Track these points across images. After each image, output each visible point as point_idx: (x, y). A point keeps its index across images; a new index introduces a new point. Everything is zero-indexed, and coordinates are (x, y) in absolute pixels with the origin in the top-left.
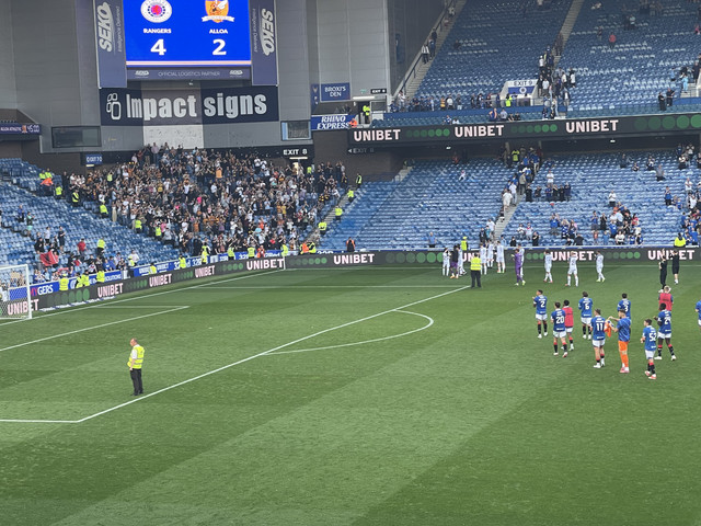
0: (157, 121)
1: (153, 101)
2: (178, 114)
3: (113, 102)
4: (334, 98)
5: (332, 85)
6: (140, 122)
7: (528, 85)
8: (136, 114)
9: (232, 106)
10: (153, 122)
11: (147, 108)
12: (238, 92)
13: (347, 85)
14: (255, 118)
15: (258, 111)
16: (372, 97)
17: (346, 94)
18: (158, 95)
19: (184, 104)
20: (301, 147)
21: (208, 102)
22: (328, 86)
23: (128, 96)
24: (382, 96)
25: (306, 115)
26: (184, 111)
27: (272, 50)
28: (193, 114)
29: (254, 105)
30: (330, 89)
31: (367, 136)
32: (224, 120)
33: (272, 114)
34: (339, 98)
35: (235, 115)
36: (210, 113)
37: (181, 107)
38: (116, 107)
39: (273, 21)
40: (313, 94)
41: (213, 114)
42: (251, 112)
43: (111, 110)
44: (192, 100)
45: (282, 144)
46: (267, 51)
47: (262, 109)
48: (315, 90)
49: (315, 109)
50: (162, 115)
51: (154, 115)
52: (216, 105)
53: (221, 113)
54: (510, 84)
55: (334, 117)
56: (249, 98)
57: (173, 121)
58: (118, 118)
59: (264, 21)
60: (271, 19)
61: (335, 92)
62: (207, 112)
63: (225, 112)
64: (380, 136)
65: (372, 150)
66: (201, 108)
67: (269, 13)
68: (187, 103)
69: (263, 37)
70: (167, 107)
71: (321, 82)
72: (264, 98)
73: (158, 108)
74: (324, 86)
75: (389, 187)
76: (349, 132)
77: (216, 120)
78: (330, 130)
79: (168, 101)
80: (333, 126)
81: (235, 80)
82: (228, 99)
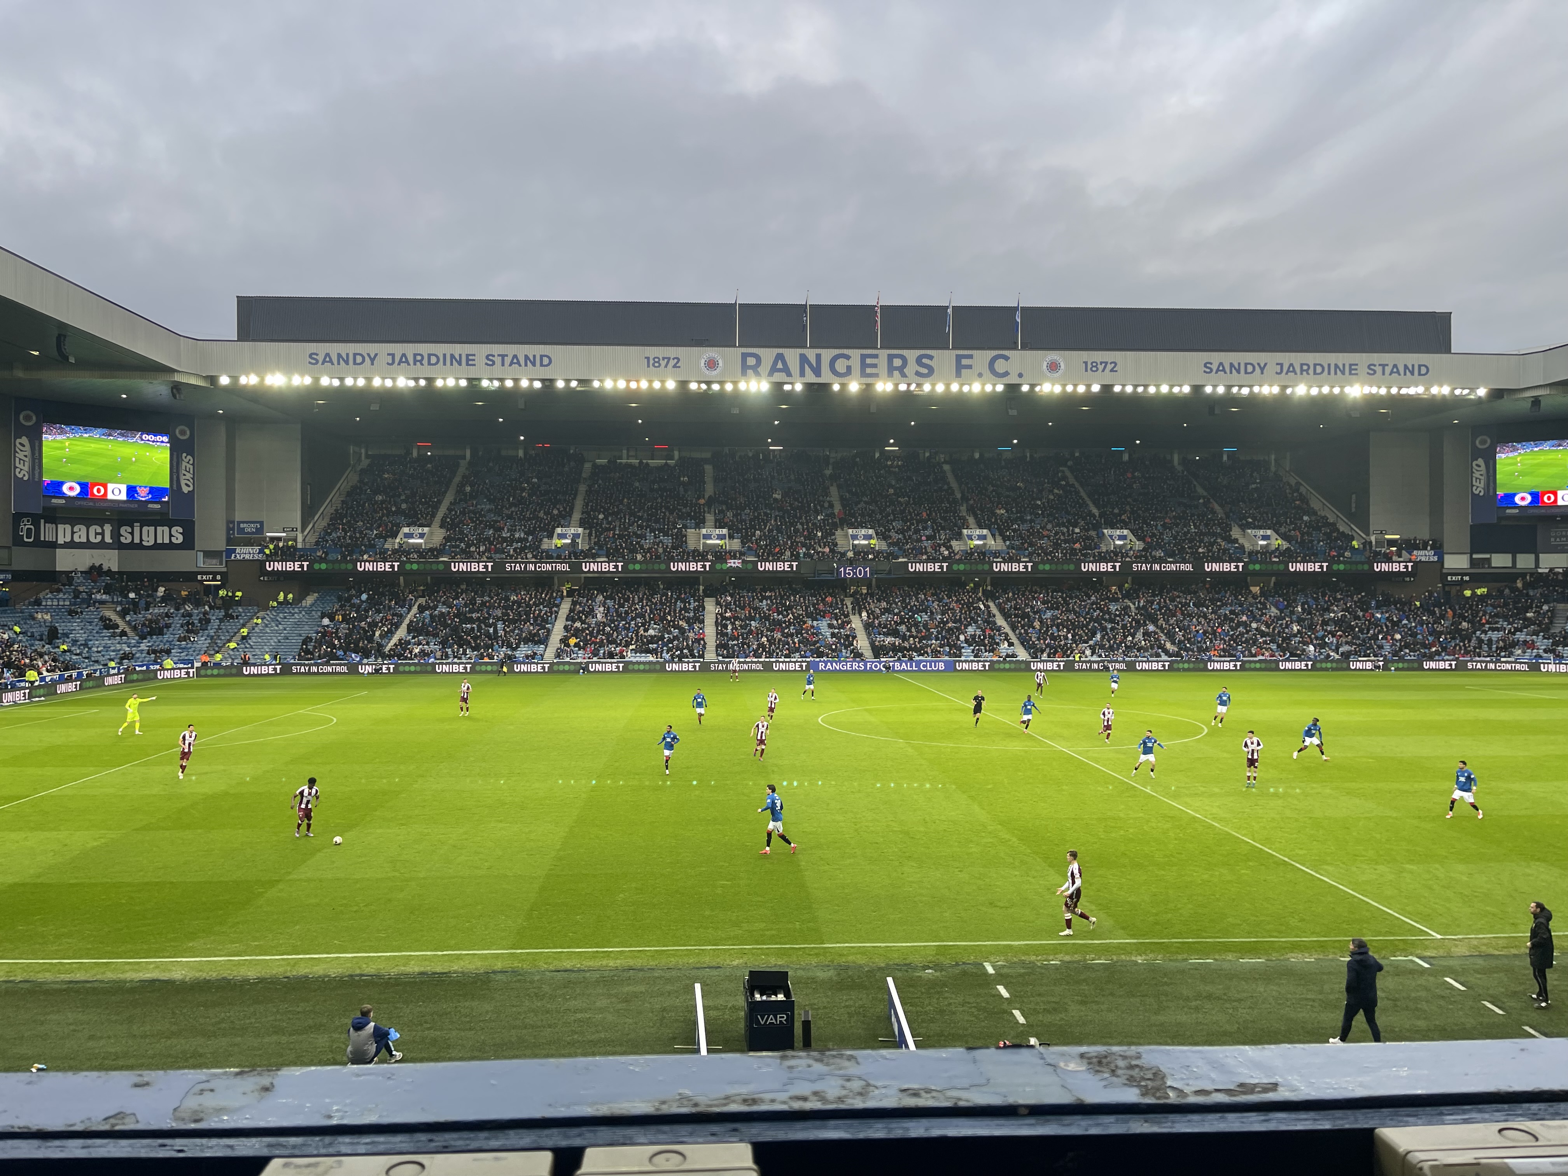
0: (71, 545)
1: (68, 528)
2: (92, 539)
3: (26, 525)
4: (248, 533)
5: (247, 522)
6: (54, 545)
7: (420, 531)
8: (50, 538)
9: (148, 536)
10: (66, 546)
11: (63, 534)
12: (156, 524)
13: (262, 523)
14: (171, 546)
15: (174, 540)
16: (284, 534)
17: (260, 530)
18: (73, 522)
19: (99, 530)
20: (214, 574)
21: (124, 530)
22: (243, 522)
23: (42, 521)
24: (293, 534)
25: (221, 546)
26: (99, 538)
27: (191, 489)
28: (108, 540)
29: (171, 536)
30: (245, 525)
31: (278, 566)
32: (140, 546)
33: (188, 544)
34: (253, 533)
35: (152, 543)
36: (126, 539)
37: (97, 534)
38: (29, 530)
39: (193, 464)
40: (229, 529)
41: (129, 540)
42: (167, 541)
43: (24, 533)
44: (108, 528)
45: (196, 570)
46: (186, 490)
47: (179, 539)
48: (231, 526)
49: (230, 541)
50: (76, 539)
51: (68, 539)
52: (132, 533)
53: (137, 540)
54: (406, 530)
55: (249, 549)
56: (166, 529)
57: (88, 545)
58: (31, 540)
59: (184, 464)
60: (191, 462)
61: (249, 528)
62: (123, 540)
63: (141, 540)
64: (290, 566)
65: (282, 579)
66: (116, 535)
67: (189, 457)
68: (103, 531)
69: (182, 478)
70: (81, 534)
71: (237, 519)
72: (181, 530)
73: (73, 533)
74: (239, 523)
75: (296, 610)
76: (262, 563)
77: (132, 546)
78: (244, 560)
79: (84, 528)
80: (247, 557)
81: (154, 512)
82: (145, 529)
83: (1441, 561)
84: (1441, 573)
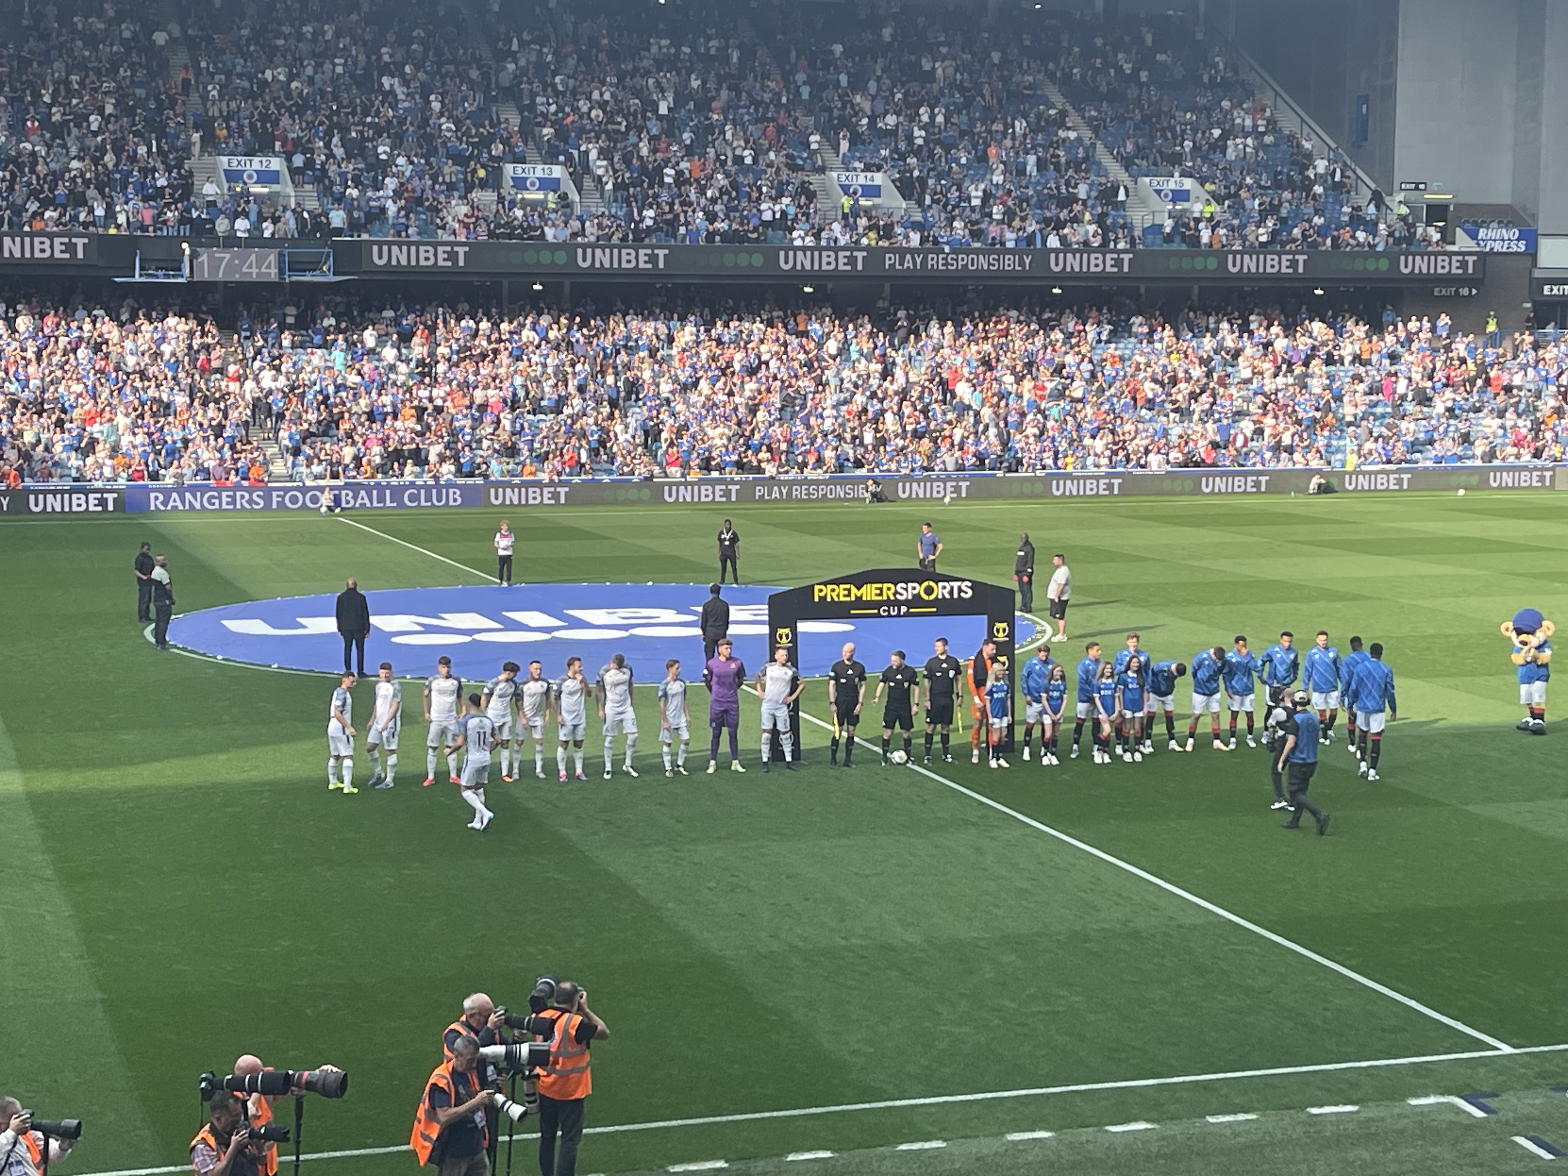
83: (1532, 254)
84: (1531, 279)
